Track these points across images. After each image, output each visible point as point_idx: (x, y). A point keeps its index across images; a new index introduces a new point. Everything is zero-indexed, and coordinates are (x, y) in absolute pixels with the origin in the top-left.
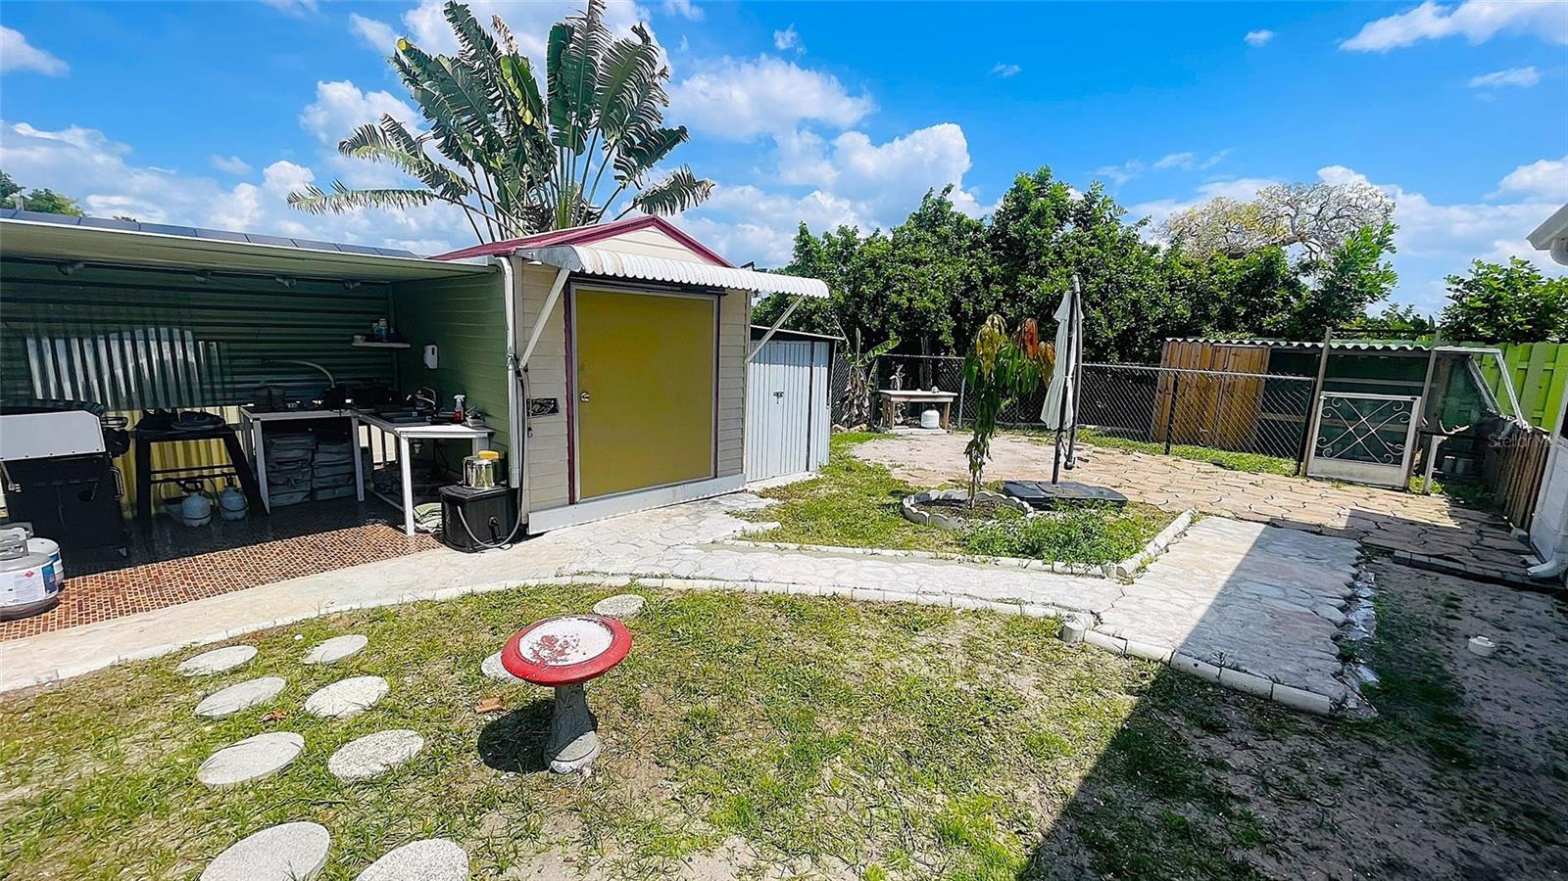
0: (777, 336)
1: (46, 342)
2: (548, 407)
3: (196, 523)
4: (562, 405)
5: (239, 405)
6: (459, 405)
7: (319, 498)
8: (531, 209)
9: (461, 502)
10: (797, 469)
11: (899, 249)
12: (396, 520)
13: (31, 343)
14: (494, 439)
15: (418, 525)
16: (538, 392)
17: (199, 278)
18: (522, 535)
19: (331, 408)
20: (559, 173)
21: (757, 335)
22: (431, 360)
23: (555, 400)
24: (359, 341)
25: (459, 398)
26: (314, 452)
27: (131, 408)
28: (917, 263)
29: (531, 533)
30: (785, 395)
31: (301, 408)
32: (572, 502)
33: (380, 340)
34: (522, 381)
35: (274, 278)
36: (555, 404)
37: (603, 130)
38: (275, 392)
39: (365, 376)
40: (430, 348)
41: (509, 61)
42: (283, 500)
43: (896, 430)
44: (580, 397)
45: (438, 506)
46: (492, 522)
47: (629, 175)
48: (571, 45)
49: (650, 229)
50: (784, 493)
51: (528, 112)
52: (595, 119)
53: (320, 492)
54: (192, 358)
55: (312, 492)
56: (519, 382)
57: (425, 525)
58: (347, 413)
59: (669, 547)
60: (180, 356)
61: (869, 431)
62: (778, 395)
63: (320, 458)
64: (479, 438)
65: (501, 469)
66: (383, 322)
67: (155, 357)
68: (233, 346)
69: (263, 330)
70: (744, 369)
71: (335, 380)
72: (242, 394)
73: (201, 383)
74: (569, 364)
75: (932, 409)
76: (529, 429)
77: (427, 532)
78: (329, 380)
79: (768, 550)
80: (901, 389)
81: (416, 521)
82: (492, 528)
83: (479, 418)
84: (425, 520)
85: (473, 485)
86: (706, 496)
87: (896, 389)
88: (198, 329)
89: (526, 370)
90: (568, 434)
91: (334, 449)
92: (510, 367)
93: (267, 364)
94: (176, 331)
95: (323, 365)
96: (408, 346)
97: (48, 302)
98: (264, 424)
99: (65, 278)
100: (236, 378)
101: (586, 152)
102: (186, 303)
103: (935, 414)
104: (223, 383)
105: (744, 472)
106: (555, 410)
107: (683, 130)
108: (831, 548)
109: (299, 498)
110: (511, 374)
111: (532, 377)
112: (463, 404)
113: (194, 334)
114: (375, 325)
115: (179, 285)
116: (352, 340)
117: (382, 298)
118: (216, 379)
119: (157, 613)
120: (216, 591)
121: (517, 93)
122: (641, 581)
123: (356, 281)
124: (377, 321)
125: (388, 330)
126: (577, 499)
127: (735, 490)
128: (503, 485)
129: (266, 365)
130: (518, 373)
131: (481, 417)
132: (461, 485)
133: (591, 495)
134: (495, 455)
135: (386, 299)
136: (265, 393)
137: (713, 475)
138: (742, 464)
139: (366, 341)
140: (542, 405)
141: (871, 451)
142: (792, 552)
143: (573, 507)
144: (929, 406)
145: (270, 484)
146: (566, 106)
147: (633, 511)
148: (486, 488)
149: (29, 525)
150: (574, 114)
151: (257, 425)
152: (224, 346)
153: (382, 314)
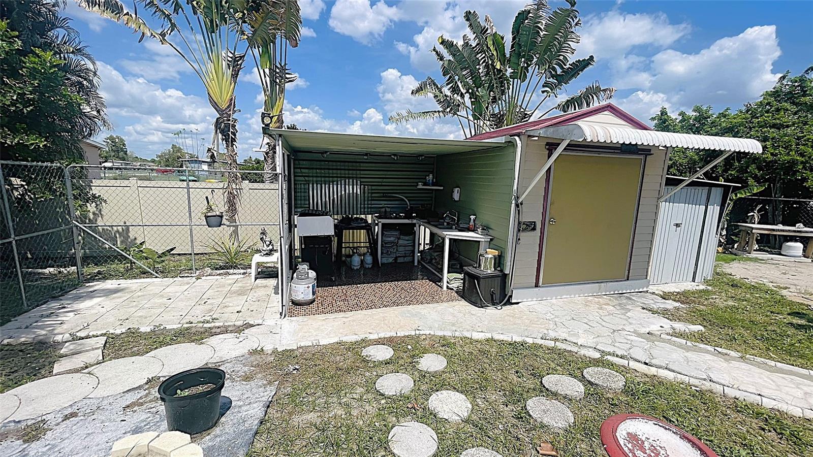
0: (693, 184)
1: (315, 185)
2: (531, 226)
3: (355, 268)
4: (539, 226)
5: (372, 214)
6: (472, 221)
7: (398, 261)
8: (493, 115)
9: (478, 278)
10: (685, 279)
11: (757, 118)
12: (437, 280)
13: (311, 185)
14: (492, 242)
15: (448, 285)
16: (525, 218)
17: (366, 157)
18: (509, 302)
19: (408, 219)
20: (510, 94)
21: (671, 183)
22: (456, 196)
23: (535, 222)
24: (420, 186)
25: (472, 217)
26: (399, 239)
27: (338, 214)
28: (778, 127)
29: (513, 301)
30: (683, 226)
31: (396, 218)
32: (537, 286)
33: (429, 185)
34: (519, 211)
35: (390, 156)
36: (535, 225)
37: (539, 66)
38: (387, 209)
39: (422, 203)
40: (457, 189)
41: (492, 37)
42: (385, 261)
43: (754, 255)
44: (550, 221)
45: (461, 276)
46: (492, 292)
47: (552, 90)
48: (526, 21)
49: (605, 113)
50: (683, 297)
51: (499, 62)
52: (535, 60)
53: (399, 258)
54: (359, 193)
55: (396, 258)
56: (517, 211)
57: (452, 285)
58: (415, 221)
59: (614, 331)
60: (355, 191)
61: (724, 253)
62: (677, 225)
63: (401, 242)
64: (485, 241)
65: (499, 261)
66: (431, 176)
67: (347, 191)
68: (373, 188)
69: (385, 180)
70: (657, 207)
71: (410, 204)
72: (375, 210)
73: (361, 204)
74: (546, 200)
75: (796, 241)
76: (519, 239)
77: (452, 289)
78: (407, 204)
79: (708, 352)
80: (759, 223)
81: (448, 282)
82: (492, 296)
83: (485, 230)
84: (452, 282)
85: (482, 268)
86: (620, 292)
87: (754, 223)
88: (362, 180)
89: (521, 204)
90: (540, 244)
91: (407, 238)
92: (513, 202)
93: (386, 196)
94: (355, 181)
95: (406, 197)
96: (442, 188)
97: (317, 169)
98: (383, 224)
99: (323, 159)
100: (373, 202)
101: (527, 80)
102: (359, 168)
103: (800, 245)
104: (368, 204)
105: (648, 278)
106: (534, 229)
107: (592, 57)
108: (779, 365)
109: (391, 260)
110: (513, 205)
111: (524, 208)
112: (474, 220)
113: (361, 182)
114: (427, 177)
115: (358, 160)
116: (417, 185)
117: (431, 164)
118: (366, 203)
119: (349, 314)
120: (368, 307)
121: (495, 53)
122: (609, 358)
123: (422, 156)
124: (429, 176)
125: (433, 180)
126: (540, 284)
127: (641, 290)
128: (498, 271)
129: (383, 197)
130: (517, 206)
131: (486, 229)
132: (475, 267)
133: (549, 283)
134: (496, 253)
135: (433, 164)
136: (384, 210)
137: (626, 278)
138: (647, 272)
139: (423, 185)
140: (527, 225)
141: (737, 269)
142: (734, 359)
143: (537, 289)
144: (793, 239)
145: (382, 253)
146: (519, 56)
147: (573, 296)
148: (489, 271)
149: (308, 264)
150: (523, 59)
151: (380, 224)
152: (370, 187)
153: (432, 172)
